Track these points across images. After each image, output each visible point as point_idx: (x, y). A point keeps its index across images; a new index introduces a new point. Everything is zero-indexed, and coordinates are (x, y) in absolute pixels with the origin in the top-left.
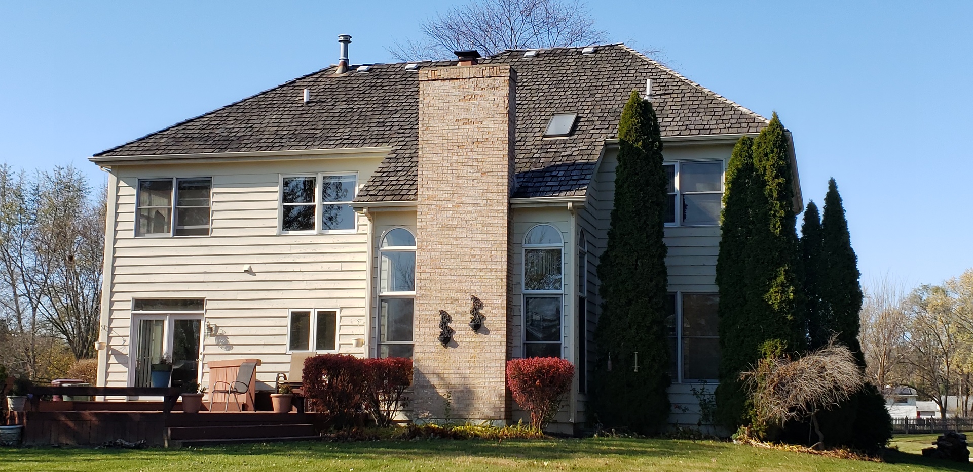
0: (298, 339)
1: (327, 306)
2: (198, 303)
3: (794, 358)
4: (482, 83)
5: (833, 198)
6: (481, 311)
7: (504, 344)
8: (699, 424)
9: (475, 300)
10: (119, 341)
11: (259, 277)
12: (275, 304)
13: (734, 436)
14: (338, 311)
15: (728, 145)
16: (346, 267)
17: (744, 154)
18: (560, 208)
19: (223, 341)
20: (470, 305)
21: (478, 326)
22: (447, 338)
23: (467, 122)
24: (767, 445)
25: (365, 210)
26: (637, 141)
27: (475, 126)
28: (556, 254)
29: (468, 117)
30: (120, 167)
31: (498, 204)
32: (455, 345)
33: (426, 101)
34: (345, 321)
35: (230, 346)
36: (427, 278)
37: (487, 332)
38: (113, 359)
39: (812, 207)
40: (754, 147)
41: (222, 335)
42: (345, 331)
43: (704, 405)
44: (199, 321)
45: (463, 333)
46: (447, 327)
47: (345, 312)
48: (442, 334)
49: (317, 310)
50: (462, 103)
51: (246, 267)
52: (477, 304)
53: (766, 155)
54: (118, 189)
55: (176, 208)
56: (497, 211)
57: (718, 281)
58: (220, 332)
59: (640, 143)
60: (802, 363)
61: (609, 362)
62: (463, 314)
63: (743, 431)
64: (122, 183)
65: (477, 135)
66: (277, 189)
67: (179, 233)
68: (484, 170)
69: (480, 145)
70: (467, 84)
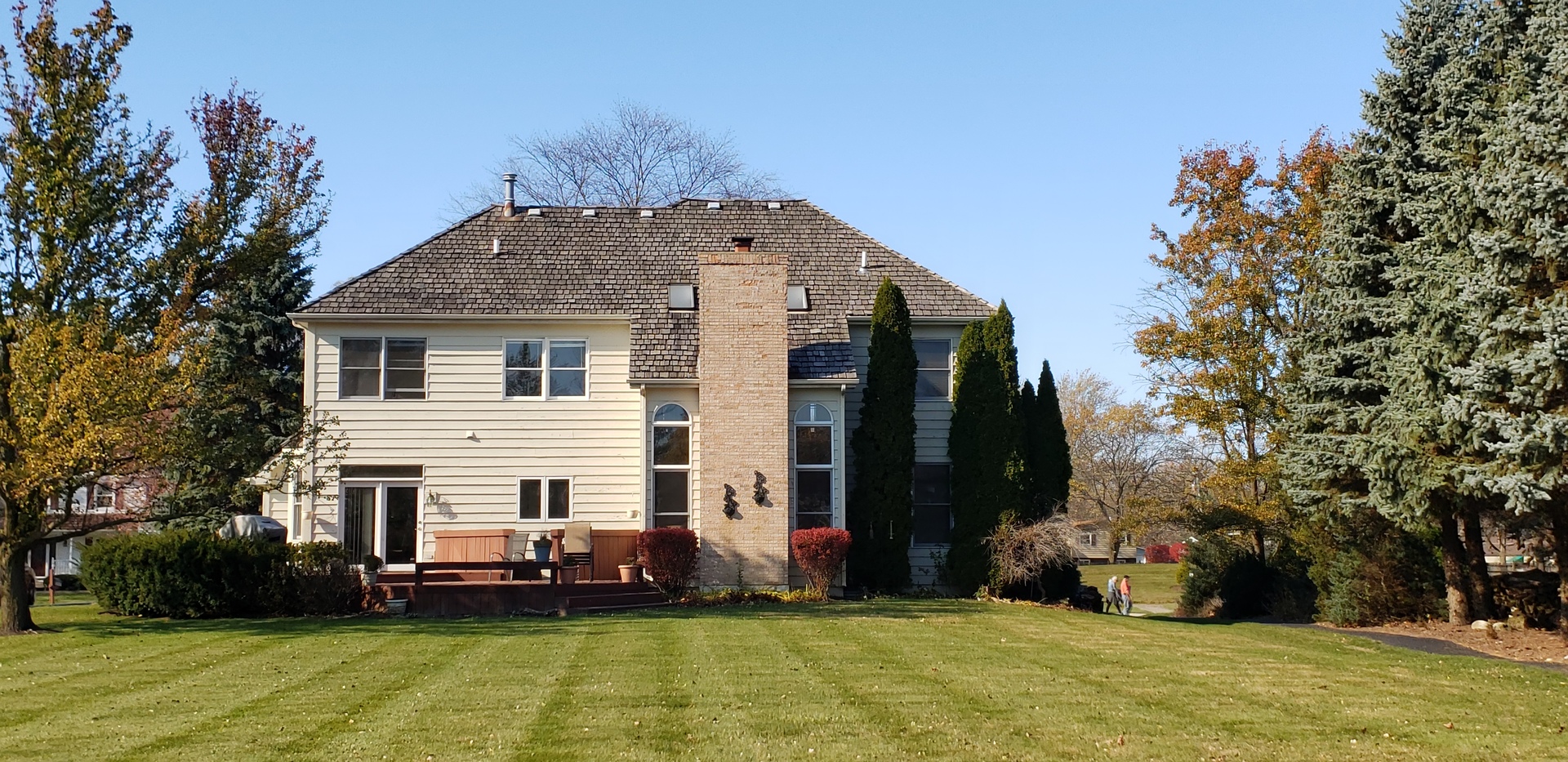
0: (529, 508)
1: (559, 474)
2: (416, 470)
3: (1028, 524)
4: (762, 270)
5: (1046, 376)
6: (764, 485)
7: (787, 515)
8: (934, 585)
9: (758, 474)
10: (327, 510)
11: (483, 444)
12: (502, 472)
13: (977, 594)
14: (571, 479)
15: (960, 326)
16: (578, 434)
17: (977, 337)
18: (835, 389)
19: (446, 509)
20: (754, 480)
21: (761, 498)
22: (731, 510)
23: (747, 306)
24: (1007, 601)
25: (643, 387)
26: (893, 326)
27: (756, 310)
28: (827, 431)
29: (748, 301)
30: (317, 323)
31: (779, 385)
32: (740, 517)
33: (706, 284)
34: (579, 489)
35: (453, 515)
36: (711, 454)
37: (770, 505)
38: (319, 529)
39: (1028, 385)
40: (985, 331)
41: (444, 503)
42: (578, 499)
43: (938, 566)
44: (415, 490)
45: (747, 505)
46: (731, 500)
47: (578, 480)
48: (727, 506)
49: (548, 478)
50: (742, 287)
51: (469, 434)
52: (760, 478)
53: (997, 339)
54: (317, 346)
55: (385, 370)
56: (778, 392)
57: (950, 454)
58: (442, 500)
59: (896, 329)
60: (1037, 528)
61: (871, 531)
62: (746, 487)
63: (984, 590)
64: (321, 341)
65: (758, 319)
66: (501, 353)
67: (390, 395)
68: (765, 353)
69: (761, 329)
70: (747, 269)
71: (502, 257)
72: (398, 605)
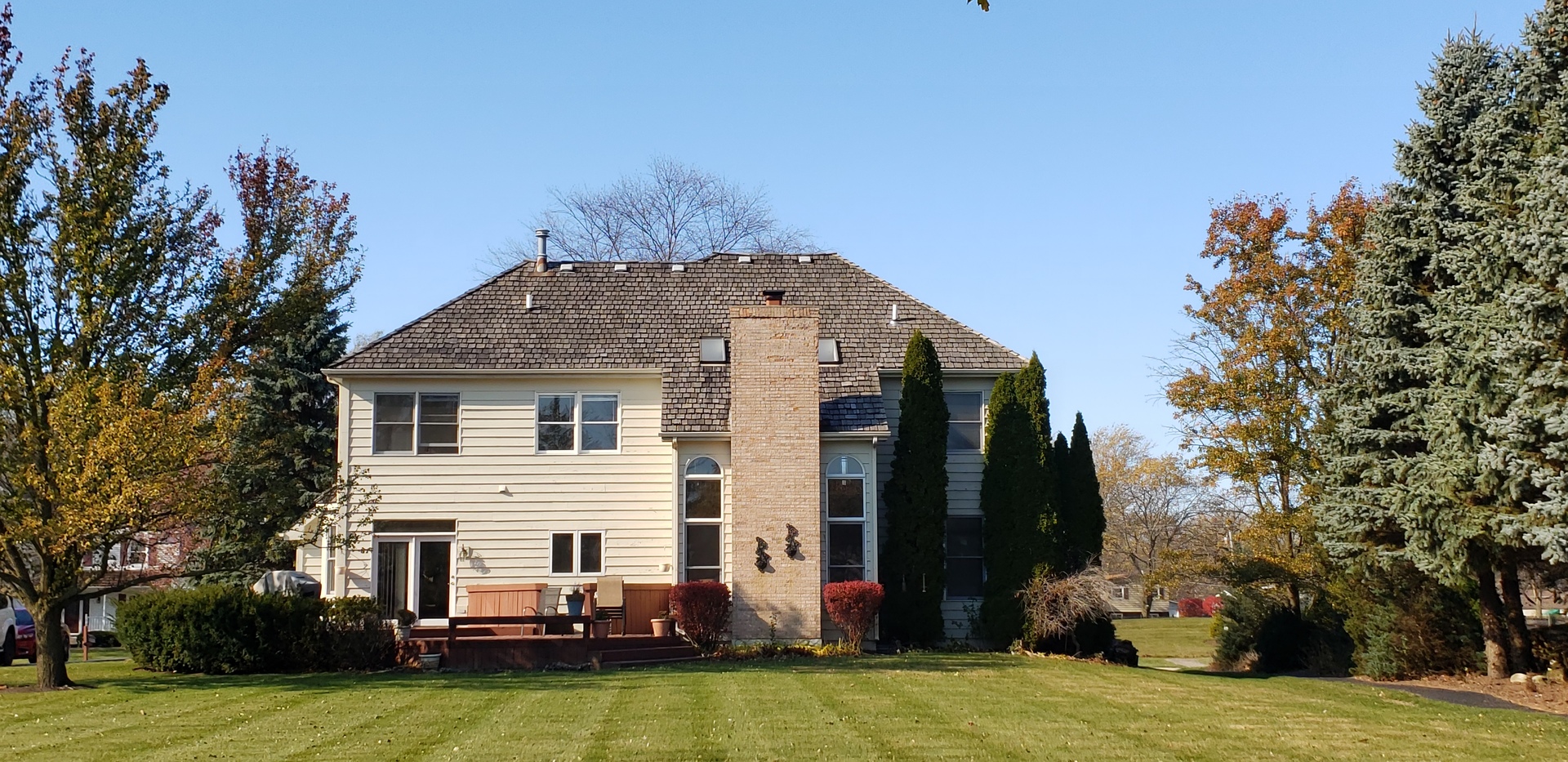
0: (561, 561)
1: (591, 528)
2: (449, 525)
3: (1062, 577)
4: (793, 323)
5: (1080, 429)
6: (796, 538)
7: (819, 569)
8: (967, 638)
9: (790, 527)
10: (361, 565)
11: (515, 498)
12: (535, 526)
13: (1011, 648)
14: (603, 533)
15: (991, 378)
16: (610, 488)
17: (1008, 389)
18: (867, 441)
19: (478, 564)
20: (786, 533)
21: (793, 552)
22: (763, 564)
23: (779, 359)
24: (1041, 655)
25: (675, 440)
26: (924, 378)
27: (787, 363)
28: (857, 484)
29: (779, 354)
30: (352, 379)
31: (810, 438)
32: (772, 571)
33: (738, 338)
34: (611, 543)
35: (486, 569)
36: (743, 507)
37: (802, 558)
38: (352, 584)
39: (1061, 437)
40: (1016, 383)
41: (476, 558)
42: (610, 553)
43: (971, 620)
44: (449, 544)
45: (779, 559)
46: (763, 553)
47: (610, 534)
48: (759, 559)
49: (580, 532)
50: (773, 341)
51: (502, 488)
52: (792, 531)
53: (1029, 391)
54: (351, 402)
55: (419, 425)
56: (810, 444)
57: (982, 507)
58: (474, 555)
59: (927, 381)
60: (1070, 581)
61: (904, 584)
62: (778, 541)
63: (1018, 644)
64: (355, 397)
65: (789, 373)
66: (534, 407)
67: (423, 450)
68: (796, 406)
69: (793, 381)
70: (779, 323)
71: (534, 311)
72: (431, 660)
